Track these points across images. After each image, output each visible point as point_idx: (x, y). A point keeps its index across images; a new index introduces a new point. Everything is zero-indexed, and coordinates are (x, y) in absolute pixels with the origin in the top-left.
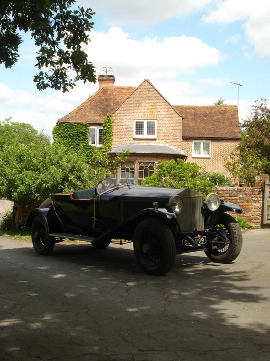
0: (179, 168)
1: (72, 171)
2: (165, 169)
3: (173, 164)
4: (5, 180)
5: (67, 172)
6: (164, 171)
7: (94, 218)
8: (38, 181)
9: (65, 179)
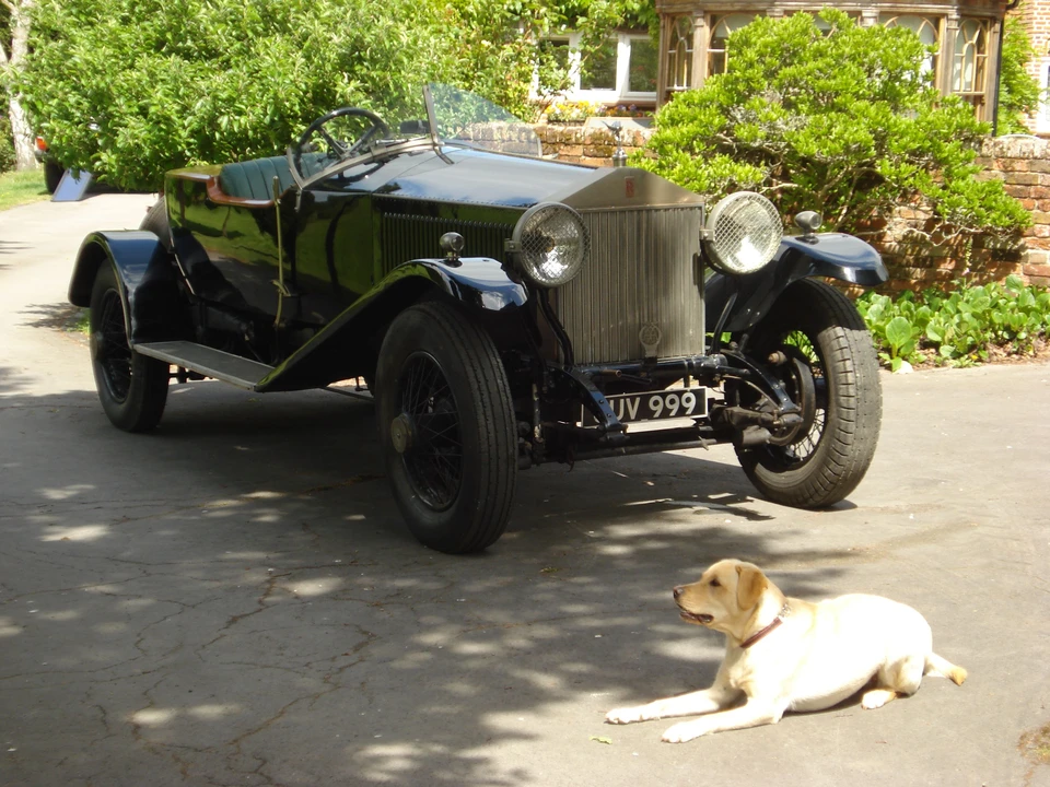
0: (820, 54)
1: (349, 61)
2: (751, 54)
3: (792, 36)
4: (73, 98)
5: (329, 67)
6: (751, 65)
7: (279, 283)
8: (200, 106)
9: (322, 96)
